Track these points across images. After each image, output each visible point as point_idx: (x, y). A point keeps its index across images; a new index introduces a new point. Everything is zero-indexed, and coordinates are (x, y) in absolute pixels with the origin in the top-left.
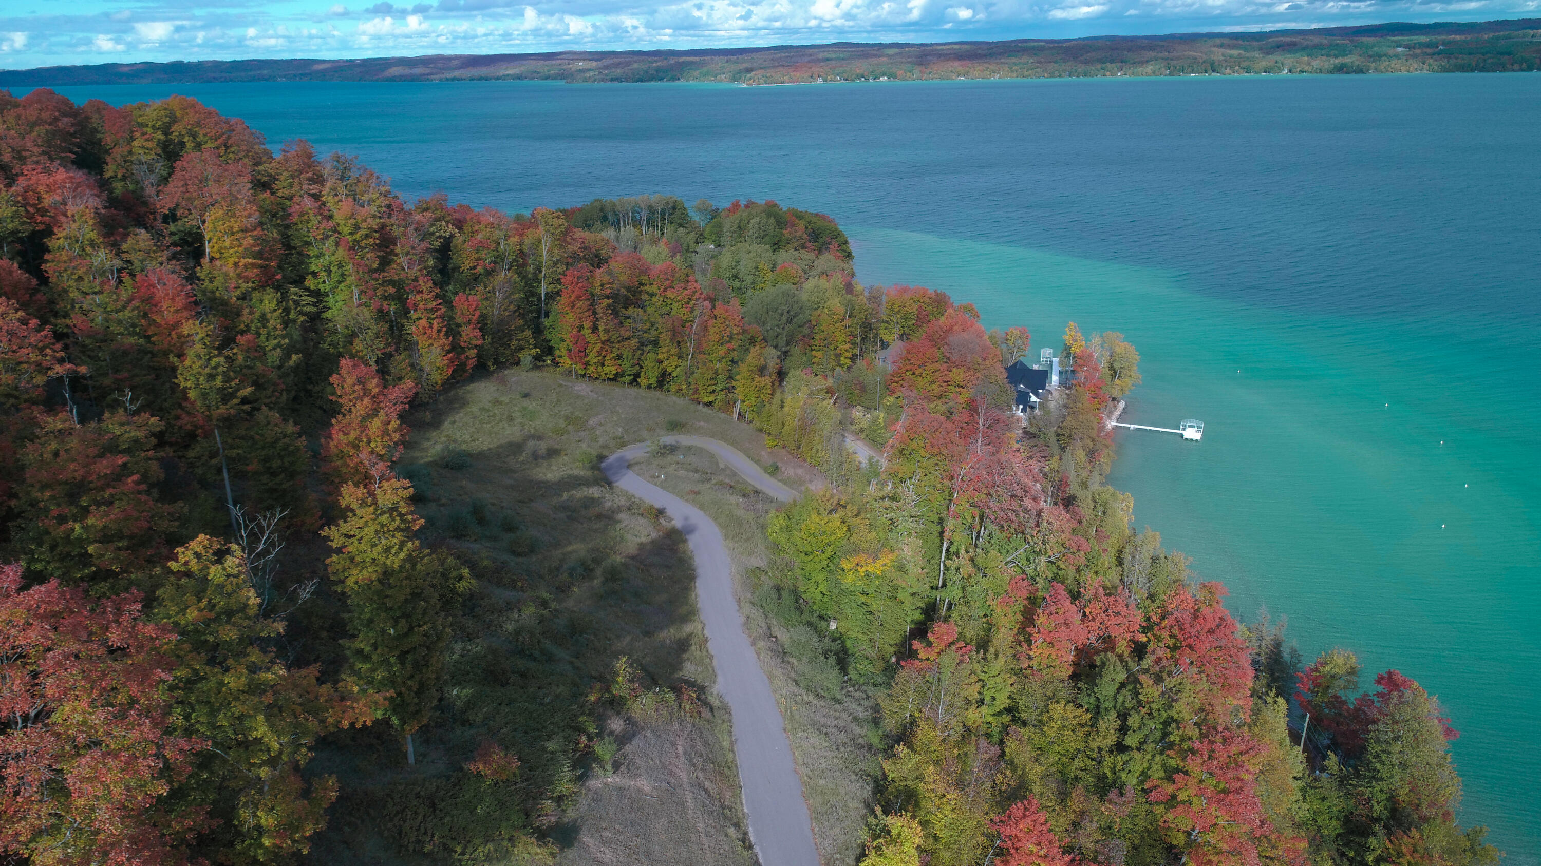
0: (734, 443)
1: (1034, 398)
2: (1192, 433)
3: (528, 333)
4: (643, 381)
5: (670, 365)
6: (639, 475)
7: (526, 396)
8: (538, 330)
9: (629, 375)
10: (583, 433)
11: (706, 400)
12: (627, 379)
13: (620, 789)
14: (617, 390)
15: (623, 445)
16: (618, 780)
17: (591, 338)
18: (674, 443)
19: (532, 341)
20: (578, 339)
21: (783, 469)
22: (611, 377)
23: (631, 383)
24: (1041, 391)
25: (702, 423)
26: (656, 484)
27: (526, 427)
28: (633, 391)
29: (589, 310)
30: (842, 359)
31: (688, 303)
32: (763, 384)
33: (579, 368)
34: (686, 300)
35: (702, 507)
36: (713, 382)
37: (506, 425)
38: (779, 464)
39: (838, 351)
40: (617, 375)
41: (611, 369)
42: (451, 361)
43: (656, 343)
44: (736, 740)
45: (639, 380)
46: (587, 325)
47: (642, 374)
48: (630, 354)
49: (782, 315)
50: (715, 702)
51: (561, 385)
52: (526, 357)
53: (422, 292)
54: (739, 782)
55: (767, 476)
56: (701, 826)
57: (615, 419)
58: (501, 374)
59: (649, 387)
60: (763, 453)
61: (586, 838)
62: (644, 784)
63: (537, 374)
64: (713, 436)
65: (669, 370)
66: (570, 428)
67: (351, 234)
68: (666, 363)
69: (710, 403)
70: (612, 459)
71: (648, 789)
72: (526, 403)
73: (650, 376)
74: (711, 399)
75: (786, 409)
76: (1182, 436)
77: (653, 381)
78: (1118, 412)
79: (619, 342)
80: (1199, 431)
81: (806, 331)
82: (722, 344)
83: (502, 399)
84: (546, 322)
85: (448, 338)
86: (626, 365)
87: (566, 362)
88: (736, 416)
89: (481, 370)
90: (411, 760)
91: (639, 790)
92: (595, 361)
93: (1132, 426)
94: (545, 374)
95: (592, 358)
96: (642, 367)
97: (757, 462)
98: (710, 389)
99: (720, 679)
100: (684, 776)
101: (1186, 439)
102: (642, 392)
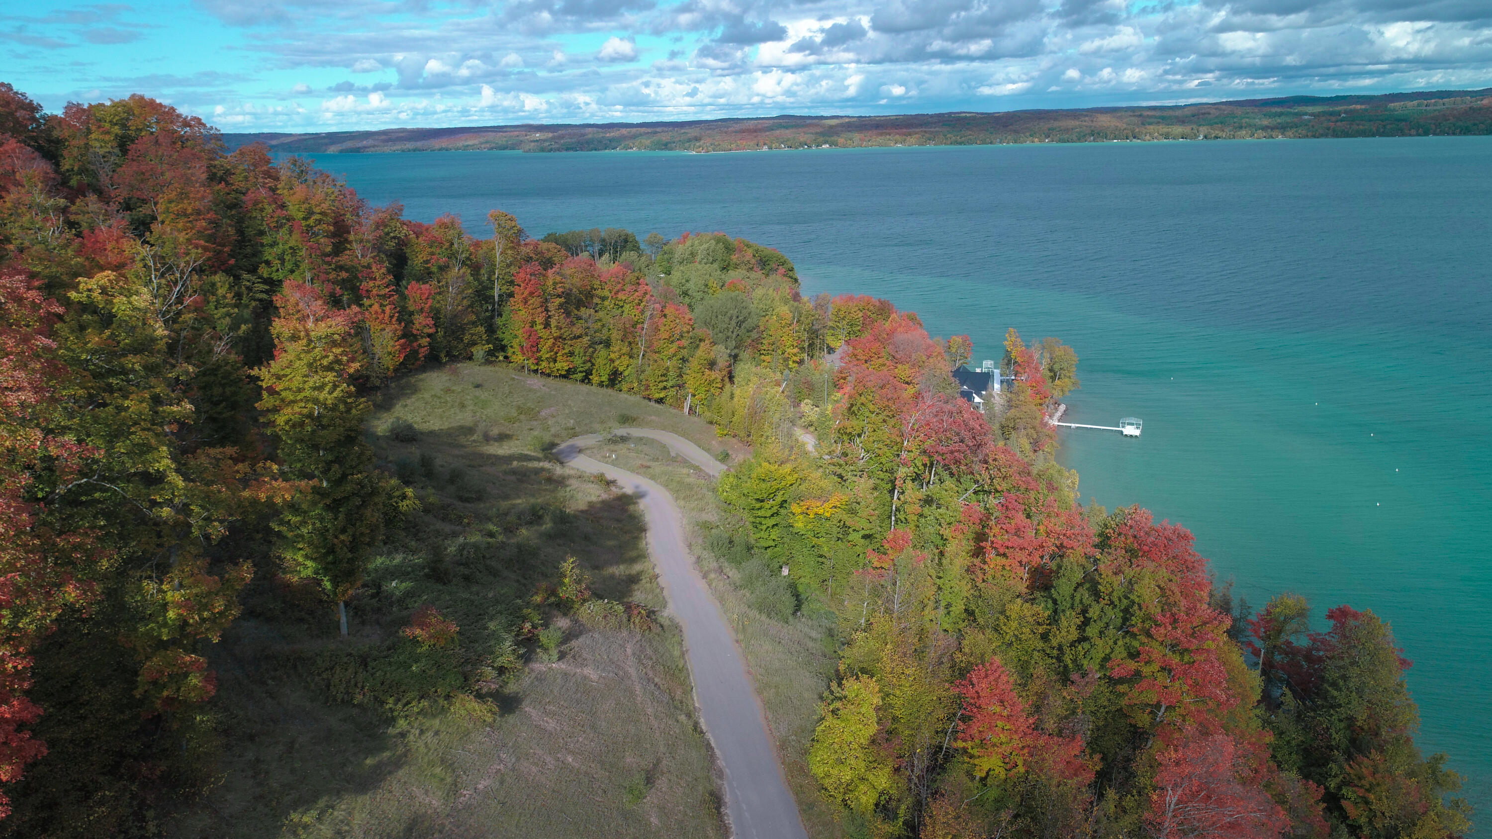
0: (685, 434)
1: (977, 399)
2: (1130, 430)
3: (481, 329)
4: (595, 379)
5: (621, 364)
6: (590, 457)
7: (478, 386)
8: (491, 330)
9: (580, 372)
10: (535, 423)
11: (657, 396)
12: (580, 376)
13: (565, 675)
14: (568, 386)
15: (575, 435)
16: (563, 666)
17: (544, 333)
18: (625, 434)
19: (484, 337)
20: (531, 333)
21: (734, 456)
22: (563, 373)
23: (582, 381)
24: (984, 393)
25: (653, 417)
26: (607, 463)
27: (478, 414)
28: (585, 388)
29: (542, 306)
30: (791, 363)
31: (639, 304)
32: (713, 377)
33: (531, 363)
34: (636, 301)
35: (653, 478)
36: (663, 378)
37: (458, 411)
38: (730, 452)
39: (786, 355)
40: (568, 371)
41: (562, 365)
42: (403, 347)
43: (607, 344)
44: (687, 651)
45: (591, 377)
46: (539, 320)
47: (594, 372)
48: (582, 350)
49: (731, 319)
50: (666, 623)
51: (513, 379)
52: (479, 351)
53: (375, 279)
54: (690, 683)
55: (718, 463)
56: (650, 711)
57: (567, 411)
58: (453, 366)
59: (601, 384)
60: (714, 442)
61: (527, 707)
62: (590, 672)
63: (489, 369)
64: (664, 428)
65: (621, 369)
66: (522, 417)
67: (305, 219)
68: (616, 364)
69: (662, 399)
70: (563, 446)
71: (594, 676)
72: (478, 392)
73: (601, 374)
74: (662, 395)
75: (736, 399)
76: (1122, 432)
77: (605, 378)
78: (1059, 414)
79: (571, 339)
80: (1138, 428)
81: (754, 335)
82: (672, 342)
83: (454, 388)
84: (499, 321)
85: (400, 323)
86: (578, 361)
87: (519, 358)
88: (686, 410)
89: (434, 361)
90: (344, 629)
91: (585, 678)
92: (547, 356)
93: (1073, 425)
94: (497, 368)
95: (544, 354)
96: (593, 365)
97: (708, 450)
98: (661, 385)
99: (671, 605)
100: (632, 671)
101: (1126, 435)
102: (594, 388)
